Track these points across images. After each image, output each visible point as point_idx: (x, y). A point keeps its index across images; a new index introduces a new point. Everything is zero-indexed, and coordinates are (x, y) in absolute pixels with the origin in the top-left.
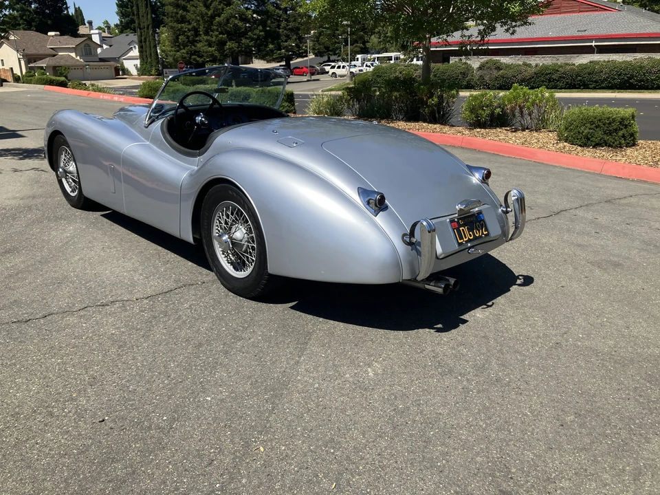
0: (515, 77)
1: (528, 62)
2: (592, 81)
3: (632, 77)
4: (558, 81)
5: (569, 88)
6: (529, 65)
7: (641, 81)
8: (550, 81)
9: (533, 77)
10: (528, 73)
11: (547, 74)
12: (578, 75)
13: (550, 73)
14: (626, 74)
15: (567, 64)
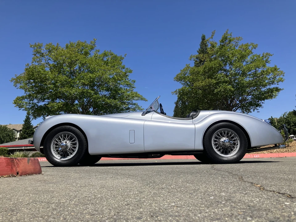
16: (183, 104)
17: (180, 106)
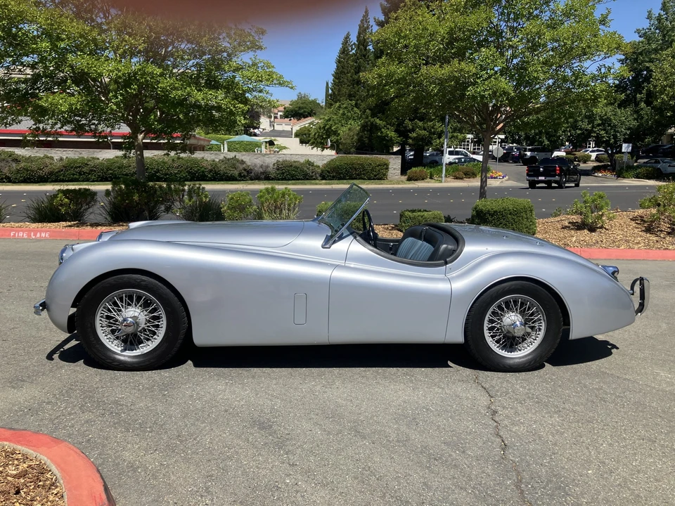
0: (41, 169)
1: (49, 155)
2: (123, 175)
3: (158, 171)
4: (89, 174)
5: (101, 181)
6: (52, 158)
7: (166, 174)
8: (80, 174)
9: (62, 170)
10: (55, 166)
11: (76, 167)
12: (108, 169)
13: (80, 167)
14: (152, 169)
15: (93, 158)
16: (362, 47)
17: (352, 49)
